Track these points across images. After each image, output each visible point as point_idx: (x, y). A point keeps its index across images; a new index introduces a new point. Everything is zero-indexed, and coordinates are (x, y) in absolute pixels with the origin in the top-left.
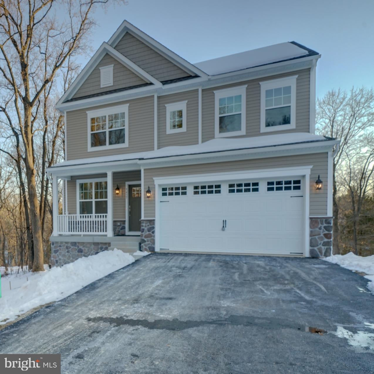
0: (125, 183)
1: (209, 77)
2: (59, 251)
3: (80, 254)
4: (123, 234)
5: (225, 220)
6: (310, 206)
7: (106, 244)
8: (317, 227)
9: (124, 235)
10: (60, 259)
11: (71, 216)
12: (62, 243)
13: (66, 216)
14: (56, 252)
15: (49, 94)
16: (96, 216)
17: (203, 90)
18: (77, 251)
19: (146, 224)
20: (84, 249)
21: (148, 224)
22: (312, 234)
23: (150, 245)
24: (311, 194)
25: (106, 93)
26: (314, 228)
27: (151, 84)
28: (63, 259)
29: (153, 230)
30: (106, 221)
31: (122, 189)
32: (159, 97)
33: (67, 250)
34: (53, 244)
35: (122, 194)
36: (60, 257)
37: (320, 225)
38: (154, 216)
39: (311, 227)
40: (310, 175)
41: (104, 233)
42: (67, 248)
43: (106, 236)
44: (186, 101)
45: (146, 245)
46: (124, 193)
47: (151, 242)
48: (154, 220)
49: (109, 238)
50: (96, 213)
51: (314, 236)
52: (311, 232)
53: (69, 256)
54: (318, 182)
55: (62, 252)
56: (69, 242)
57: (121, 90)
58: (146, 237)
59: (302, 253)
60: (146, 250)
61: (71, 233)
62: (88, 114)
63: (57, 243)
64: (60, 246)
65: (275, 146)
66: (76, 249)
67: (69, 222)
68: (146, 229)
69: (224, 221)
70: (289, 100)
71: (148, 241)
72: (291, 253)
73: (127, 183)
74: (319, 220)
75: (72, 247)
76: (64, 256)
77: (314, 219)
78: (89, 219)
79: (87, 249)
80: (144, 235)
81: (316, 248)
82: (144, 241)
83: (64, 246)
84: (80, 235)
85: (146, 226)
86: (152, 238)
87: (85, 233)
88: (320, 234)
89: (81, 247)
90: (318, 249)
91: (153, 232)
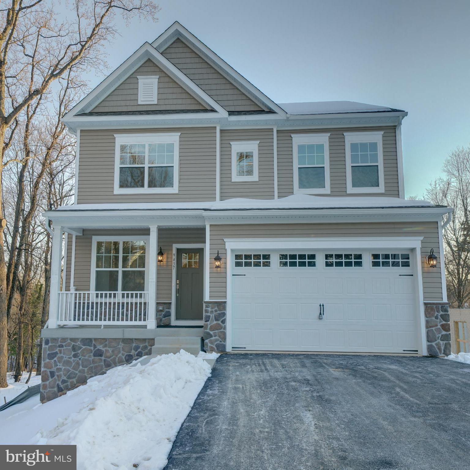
0: (172, 246)
1: (288, 116)
2: (59, 355)
3: (97, 358)
4: (167, 324)
5: (322, 305)
6: (424, 287)
7: (144, 340)
8: (433, 315)
9: (168, 326)
10: (59, 370)
11: (80, 294)
12: (64, 340)
13: (72, 294)
14: (51, 356)
15: (34, 113)
16: (123, 295)
17: (278, 131)
18: (92, 354)
19: (212, 308)
20: (106, 350)
21: (216, 308)
22: (428, 325)
23: (218, 342)
24: (423, 273)
25: (148, 112)
26: (430, 317)
27: (213, 111)
28: (64, 369)
29: (224, 318)
30: (145, 304)
31: (168, 254)
32: (222, 131)
33: (73, 353)
34: (47, 342)
35: (167, 262)
36: (60, 366)
37: (436, 313)
38: (225, 297)
39: (426, 316)
40: (421, 248)
41: (142, 323)
42: (74, 349)
43: (145, 327)
44: (258, 142)
45: (211, 342)
46: (169, 260)
47: (220, 337)
48: (225, 302)
49: (151, 331)
50: (123, 289)
51: (431, 327)
52: (427, 322)
53: (78, 364)
54: (431, 257)
55: (65, 356)
56: (78, 339)
57: (169, 112)
58: (212, 329)
59: (417, 351)
60: (212, 350)
61: (77, 323)
62: (116, 139)
63: (55, 340)
64: (61, 346)
65: (383, 208)
66: (91, 350)
67: (75, 303)
68: (212, 316)
69: (320, 305)
70: (375, 158)
71: (215, 336)
72: (404, 351)
73: (175, 246)
74: (435, 306)
75: (84, 347)
76: (67, 363)
77: (429, 305)
78: (112, 300)
79: (110, 350)
80: (209, 326)
81: (434, 344)
82: (209, 336)
83: (69, 346)
84: (99, 327)
85: (212, 312)
86: (222, 330)
87: (107, 323)
88: (437, 326)
89: (100, 347)
90: (436, 344)
91: (224, 322)
